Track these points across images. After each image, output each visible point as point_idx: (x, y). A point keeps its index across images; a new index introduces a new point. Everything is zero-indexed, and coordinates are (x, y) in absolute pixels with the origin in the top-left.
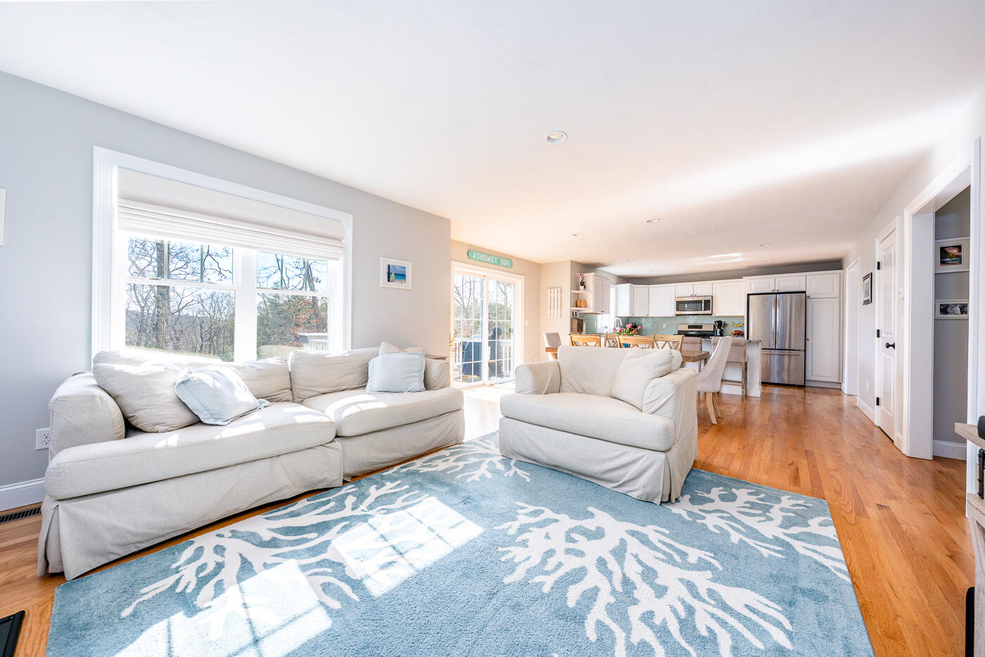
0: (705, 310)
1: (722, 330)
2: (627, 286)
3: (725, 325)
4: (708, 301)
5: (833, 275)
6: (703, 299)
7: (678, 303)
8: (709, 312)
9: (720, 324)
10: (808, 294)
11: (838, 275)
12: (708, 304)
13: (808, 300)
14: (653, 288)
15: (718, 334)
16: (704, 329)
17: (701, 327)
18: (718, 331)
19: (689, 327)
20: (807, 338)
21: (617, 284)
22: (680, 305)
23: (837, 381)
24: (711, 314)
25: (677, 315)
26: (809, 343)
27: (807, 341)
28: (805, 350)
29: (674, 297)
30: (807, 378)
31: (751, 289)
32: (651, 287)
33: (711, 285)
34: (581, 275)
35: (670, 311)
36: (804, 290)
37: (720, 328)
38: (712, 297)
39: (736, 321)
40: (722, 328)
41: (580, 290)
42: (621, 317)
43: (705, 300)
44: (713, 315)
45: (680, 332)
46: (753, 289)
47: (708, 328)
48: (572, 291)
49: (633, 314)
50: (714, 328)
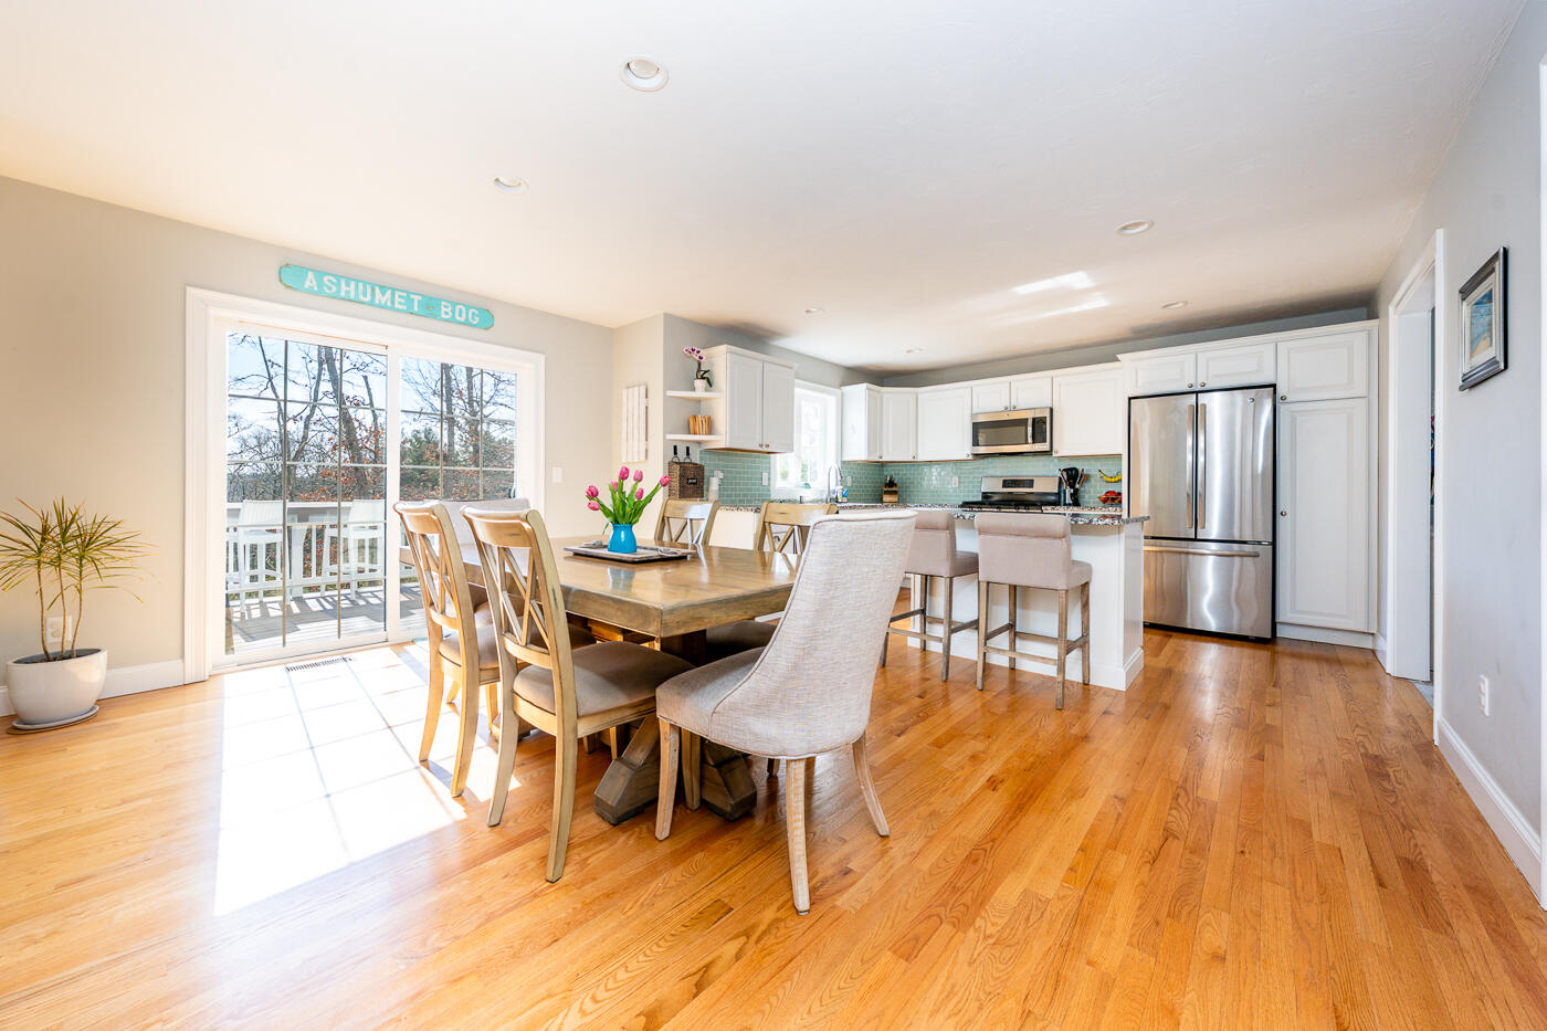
0: (1034, 442)
1: (1076, 491)
2: (860, 390)
3: (1087, 478)
4: (1042, 421)
5: (1349, 336)
6: (1030, 415)
7: (977, 427)
8: (1044, 447)
9: (1073, 477)
10: (1281, 391)
11: (1364, 334)
12: (1040, 428)
13: (1281, 407)
14: (925, 392)
15: (1068, 500)
16: (1038, 488)
17: (1030, 483)
18: (1069, 491)
19: (1006, 484)
20: (1280, 508)
21: (844, 384)
22: (983, 430)
23: (1362, 628)
24: (1050, 453)
25: (977, 456)
26: (1285, 525)
27: (1280, 519)
28: (1274, 544)
29: (967, 414)
30: (1280, 618)
31: (1137, 386)
32: (922, 393)
33: (1050, 380)
34: (698, 352)
35: (960, 446)
36: (1272, 381)
37: (1072, 486)
38: (1051, 410)
39: (1108, 469)
40: (1077, 486)
41: (694, 389)
42: (849, 462)
43: (1034, 419)
44: (1054, 455)
45: (986, 496)
46: (1139, 384)
47: (1046, 485)
48: (670, 393)
49: (878, 455)
50: (1060, 487)
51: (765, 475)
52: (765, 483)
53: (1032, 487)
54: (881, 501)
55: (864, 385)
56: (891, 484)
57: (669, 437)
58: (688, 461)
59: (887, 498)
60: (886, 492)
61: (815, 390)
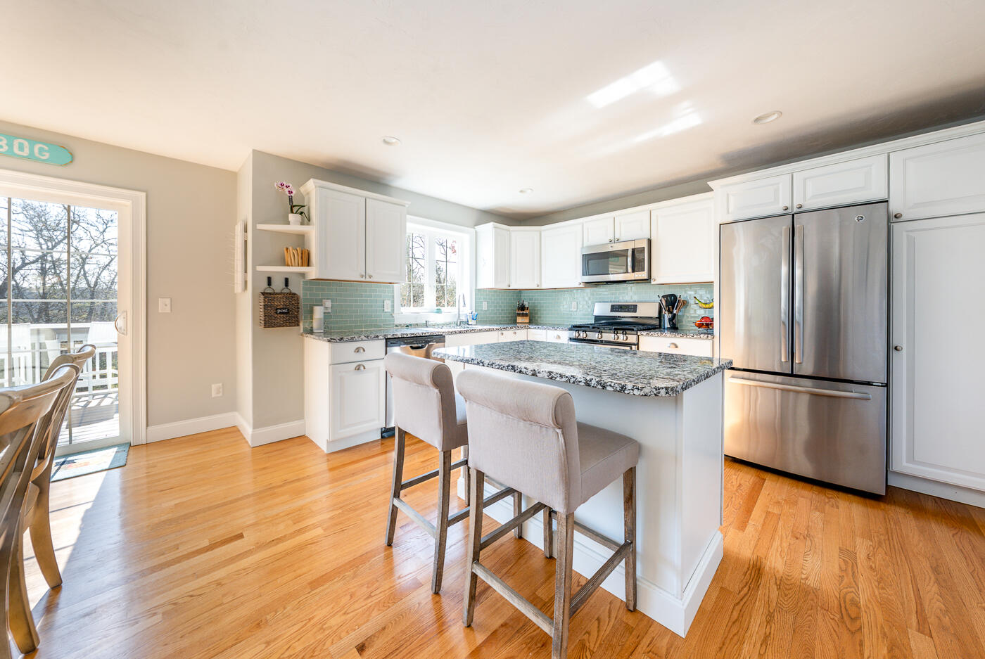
0: (633, 271)
1: (674, 316)
2: (489, 229)
3: (685, 303)
4: (641, 251)
6: (630, 247)
7: (588, 258)
8: (644, 275)
9: (672, 302)
10: (894, 206)
12: (639, 258)
13: (896, 227)
14: (548, 230)
15: (667, 325)
16: (641, 312)
17: (633, 308)
18: (667, 316)
19: (614, 308)
20: (895, 342)
21: (477, 224)
22: (591, 261)
24: (648, 280)
25: (587, 284)
26: (900, 361)
27: (895, 354)
28: (887, 385)
29: (580, 245)
30: (895, 467)
31: (728, 212)
32: (545, 230)
33: (649, 212)
34: (287, 187)
35: (572, 274)
36: (883, 196)
37: (670, 312)
38: (650, 241)
39: (703, 294)
40: (675, 312)
41: (288, 223)
42: (484, 290)
43: (633, 250)
44: (652, 283)
45: (598, 318)
46: (730, 211)
47: (648, 310)
48: (260, 227)
49: (507, 283)
50: (660, 312)
51: (388, 303)
52: (388, 309)
53: (636, 312)
54: (515, 322)
55: (491, 224)
56: (522, 308)
57: (260, 268)
58: (286, 291)
59: (520, 319)
60: (519, 315)
61: (451, 229)
